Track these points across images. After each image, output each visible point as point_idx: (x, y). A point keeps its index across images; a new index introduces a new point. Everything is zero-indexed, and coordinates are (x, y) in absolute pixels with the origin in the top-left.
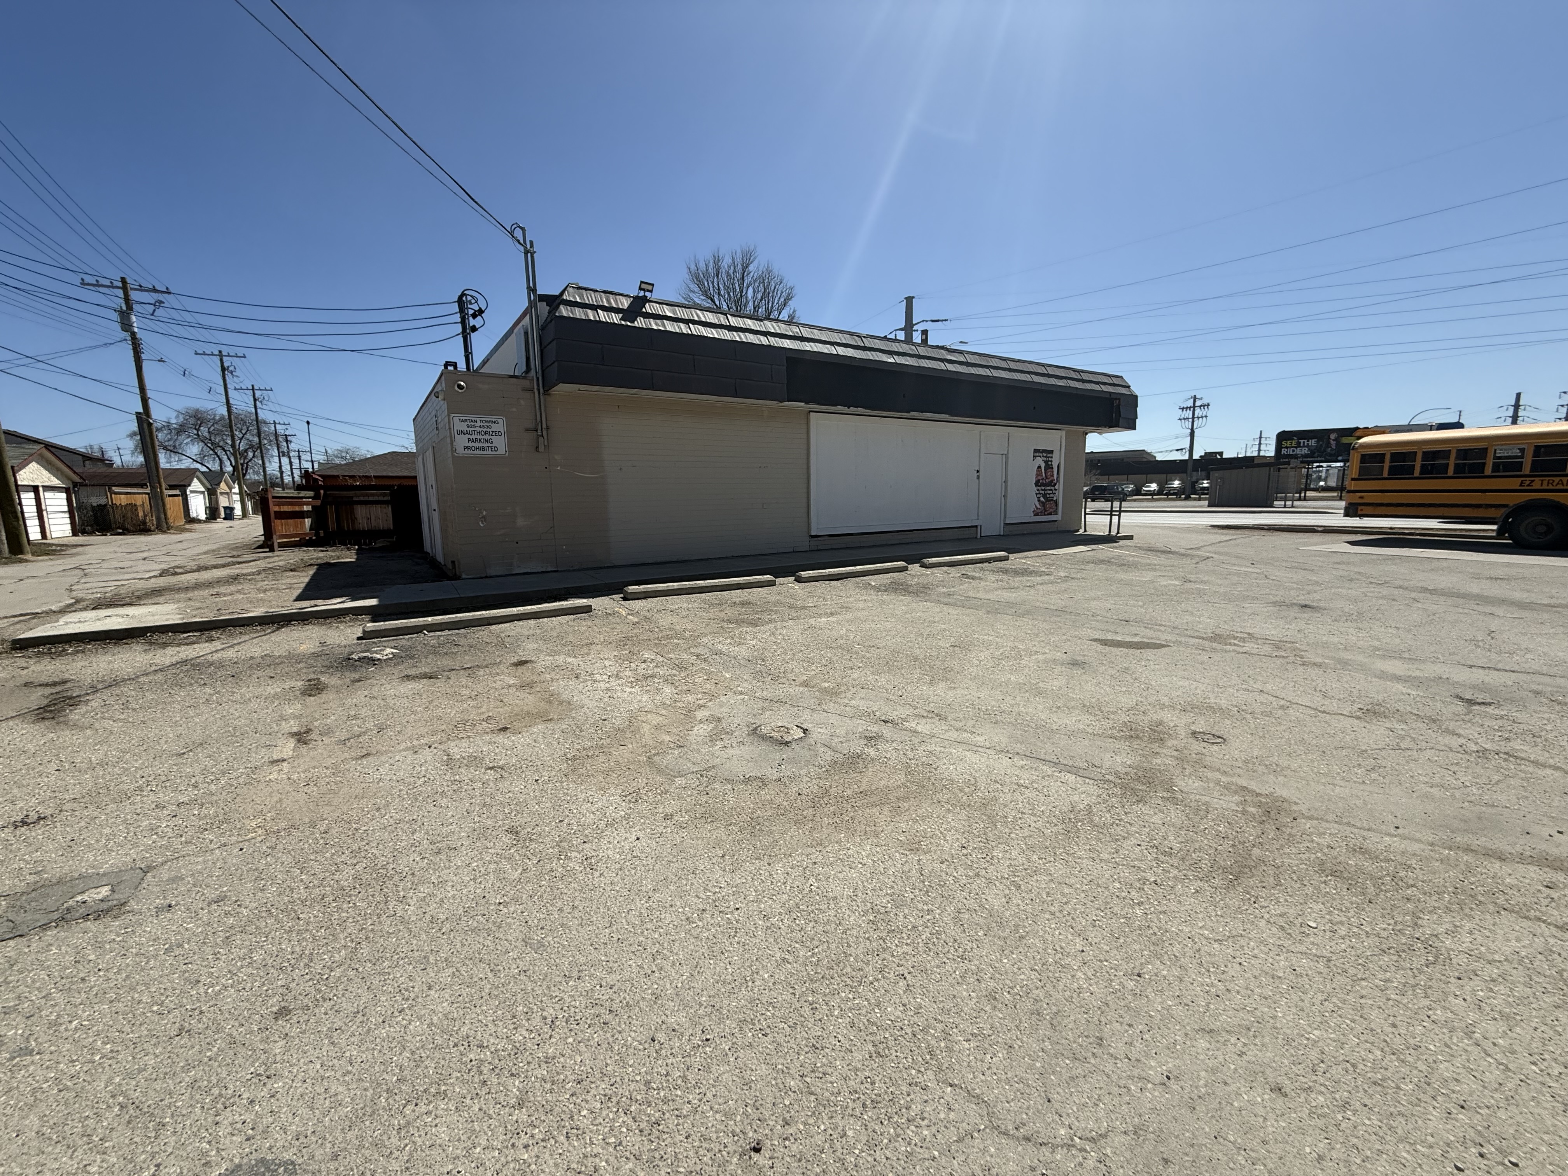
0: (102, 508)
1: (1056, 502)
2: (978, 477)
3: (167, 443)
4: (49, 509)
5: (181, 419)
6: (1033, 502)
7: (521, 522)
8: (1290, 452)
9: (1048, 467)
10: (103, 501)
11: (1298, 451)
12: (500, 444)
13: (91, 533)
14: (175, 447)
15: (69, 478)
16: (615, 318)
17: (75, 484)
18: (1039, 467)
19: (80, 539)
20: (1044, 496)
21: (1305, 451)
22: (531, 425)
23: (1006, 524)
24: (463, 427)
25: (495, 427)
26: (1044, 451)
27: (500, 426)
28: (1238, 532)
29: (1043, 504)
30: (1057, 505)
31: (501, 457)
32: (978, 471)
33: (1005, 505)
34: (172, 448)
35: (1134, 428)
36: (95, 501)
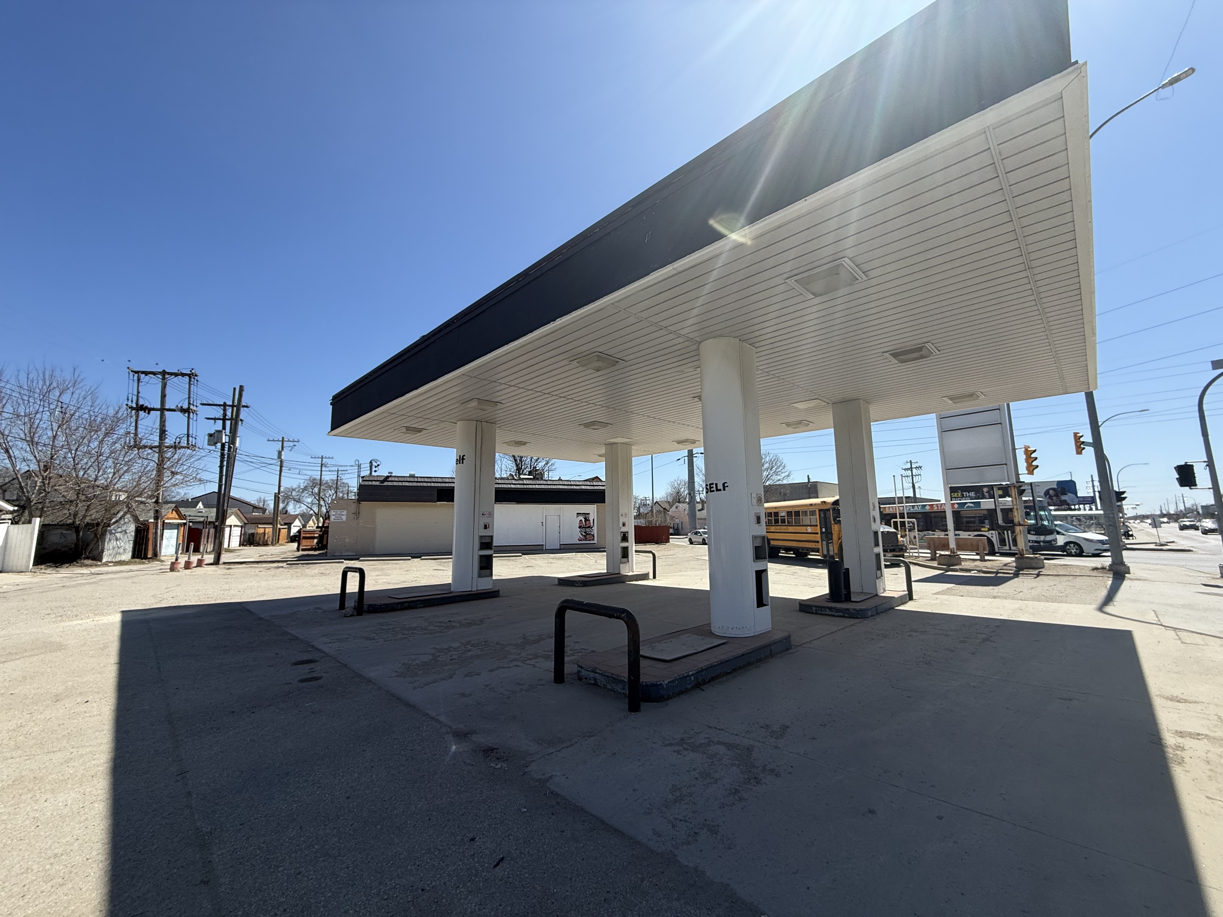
0: (253, 534)
1: (593, 536)
2: (542, 525)
3: (296, 497)
4: (233, 535)
5: (306, 484)
6: (578, 536)
7: (347, 540)
9: (586, 520)
10: (253, 531)
12: (344, 518)
13: (245, 546)
14: (299, 499)
15: (243, 521)
16: (378, 483)
17: (245, 524)
18: (581, 520)
19: (242, 548)
20: (585, 532)
22: (354, 512)
23: (561, 544)
24: (334, 513)
25: (343, 513)
26: (583, 514)
27: (345, 513)
29: (584, 537)
30: (594, 537)
31: (343, 521)
32: (542, 523)
33: (560, 537)
34: (297, 500)
36: (251, 531)
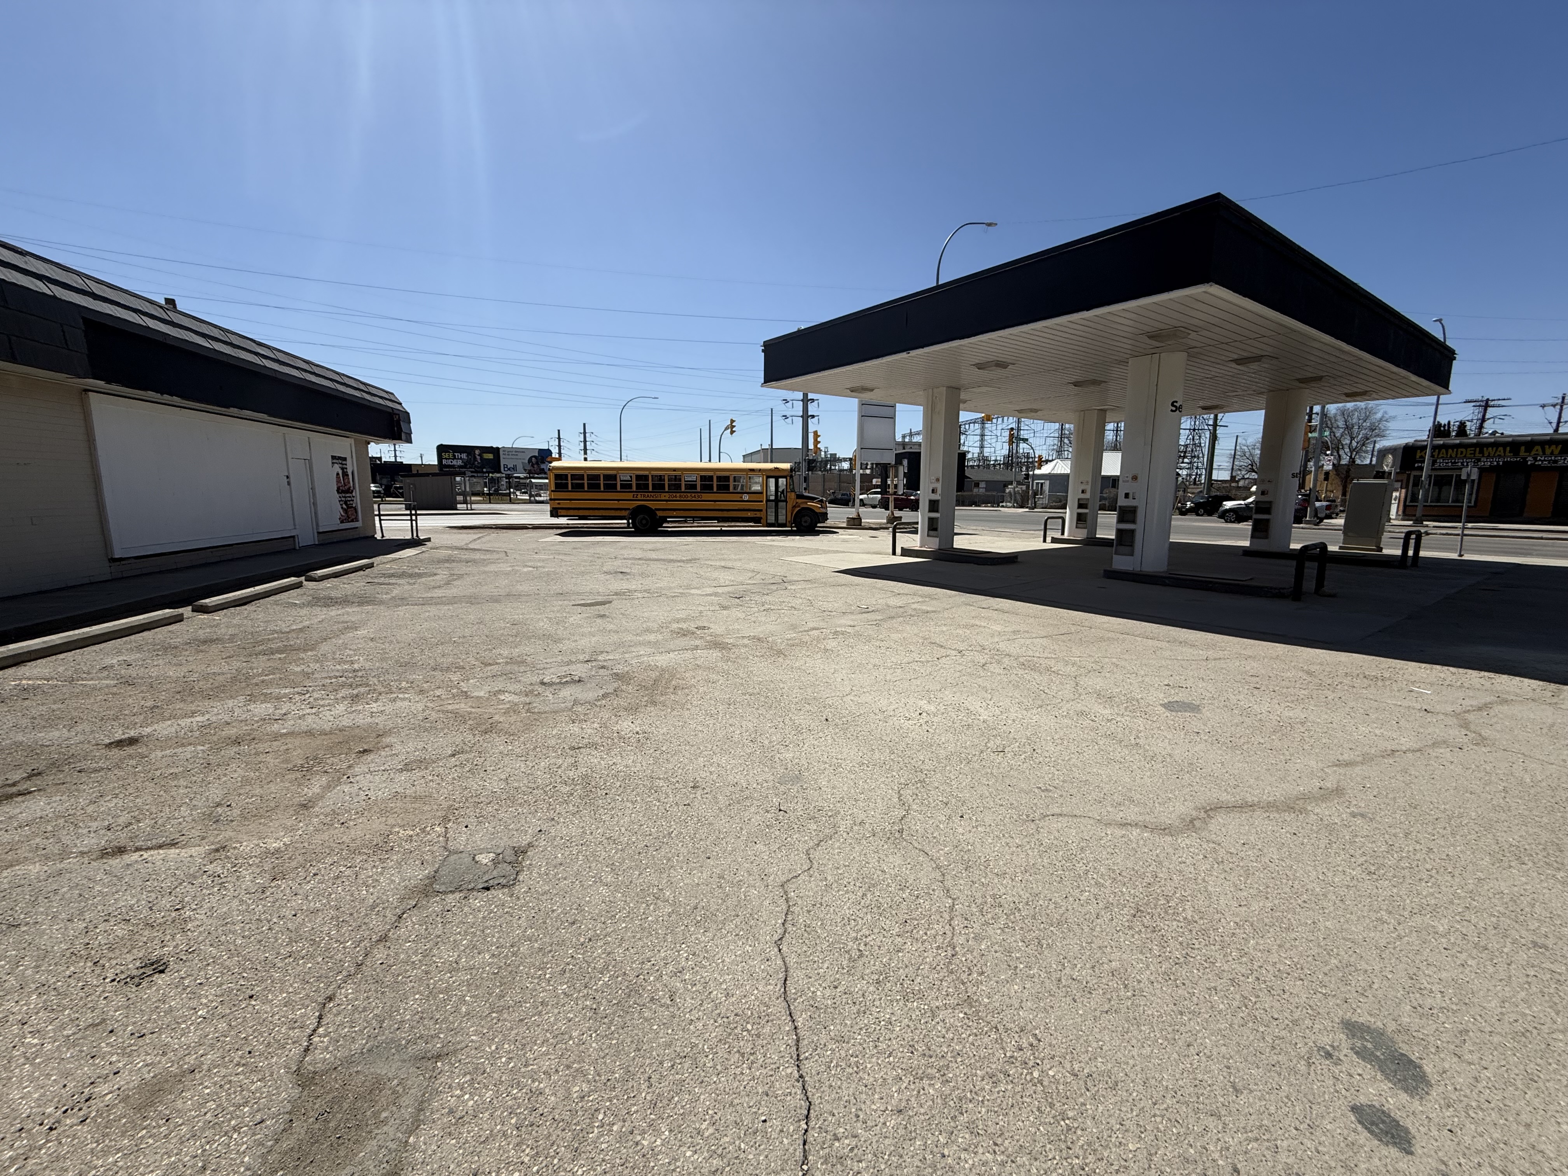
1: (356, 509)
2: (289, 483)
6: (338, 510)
8: (449, 462)
9: (345, 474)
11: (455, 462)
18: (338, 474)
20: (346, 503)
21: (460, 463)
23: (319, 533)
26: (340, 458)
28: (482, 531)
29: (345, 511)
30: (356, 512)
32: (288, 477)
33: (316, 513)
35: (411, 442)
